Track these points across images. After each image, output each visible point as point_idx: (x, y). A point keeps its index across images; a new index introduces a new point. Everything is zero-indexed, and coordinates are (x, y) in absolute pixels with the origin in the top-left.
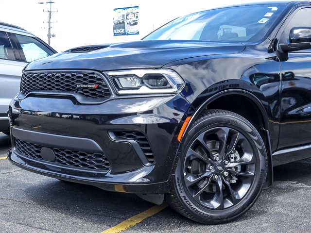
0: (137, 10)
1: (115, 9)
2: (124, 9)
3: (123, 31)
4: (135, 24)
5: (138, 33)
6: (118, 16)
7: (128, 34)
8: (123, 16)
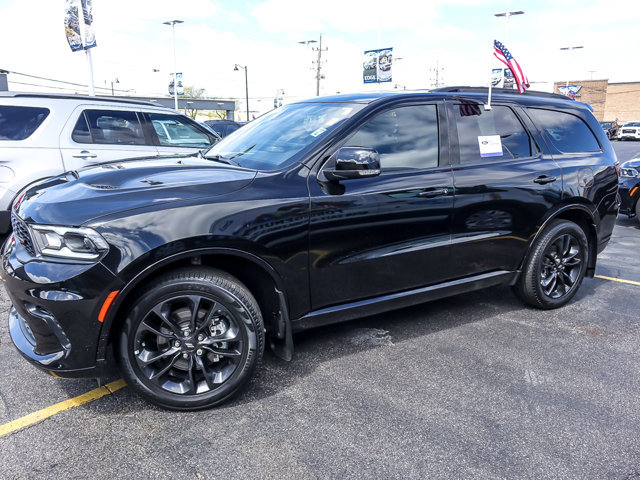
0: (391, 53)
1: (366, 52)
2: (376, 51)
3: (374, 78)
4: (388, 69)
5: (390, 80)
6: (368, 59)
7: (379, 82)
8: (375, 60)
